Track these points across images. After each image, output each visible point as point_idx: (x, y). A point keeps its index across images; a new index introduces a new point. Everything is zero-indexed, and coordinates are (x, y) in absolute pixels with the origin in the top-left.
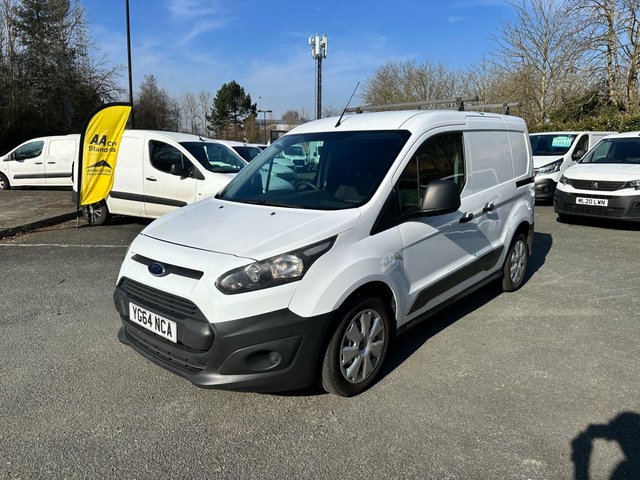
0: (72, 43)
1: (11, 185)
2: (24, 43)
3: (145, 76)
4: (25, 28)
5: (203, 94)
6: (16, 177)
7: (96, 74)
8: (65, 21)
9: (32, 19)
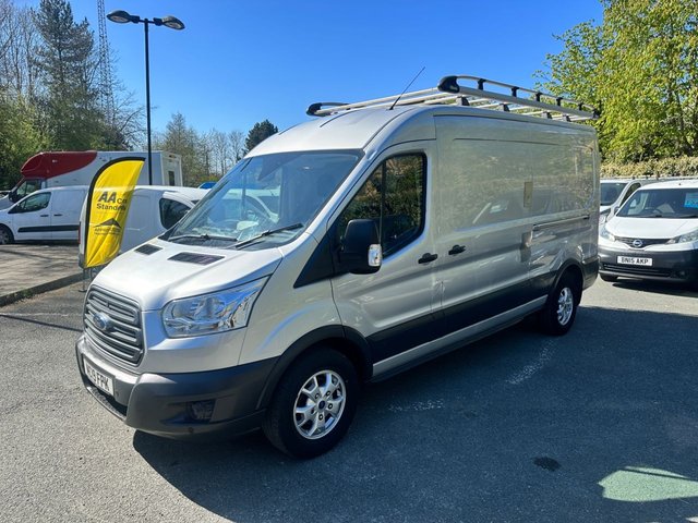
0: (95, 82)
1: (16, 238)
2: (45, 83)
3: (173, 116)
4: (47, 69)
5: (234, 133)
6: (21, 230)
7: (121, 114)
8: (88, 61)
9: (54, 59)
